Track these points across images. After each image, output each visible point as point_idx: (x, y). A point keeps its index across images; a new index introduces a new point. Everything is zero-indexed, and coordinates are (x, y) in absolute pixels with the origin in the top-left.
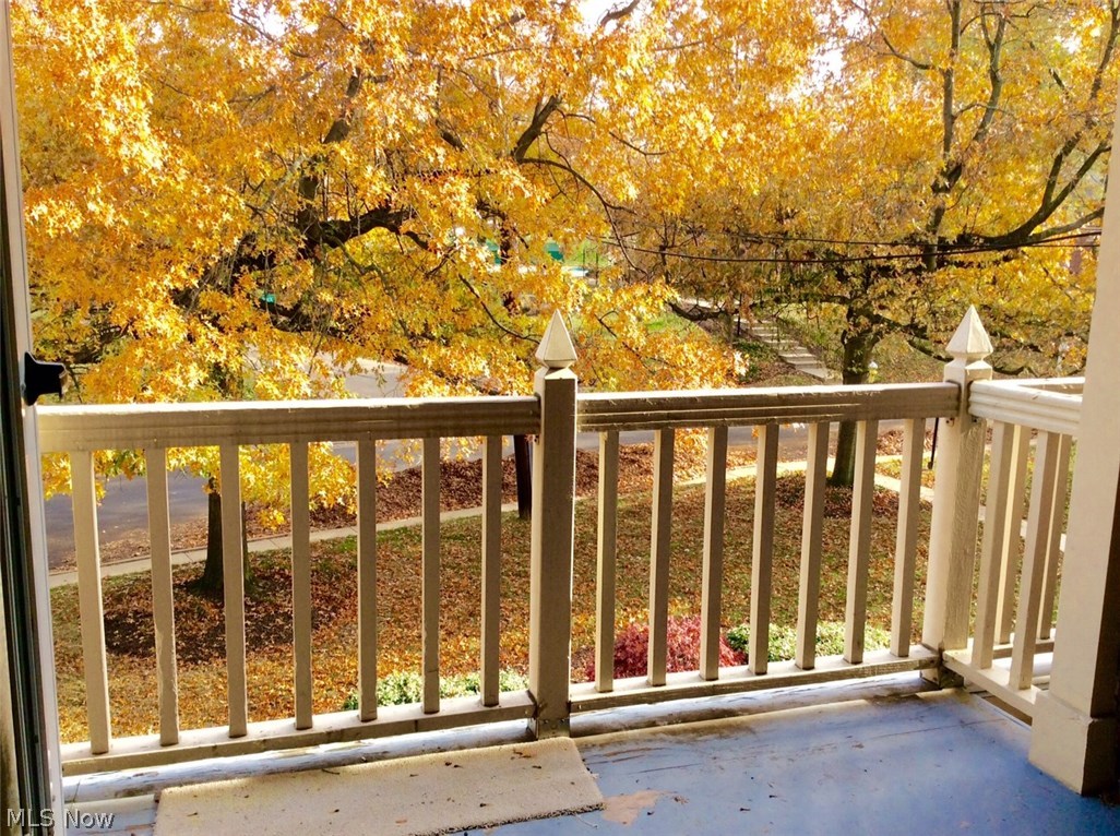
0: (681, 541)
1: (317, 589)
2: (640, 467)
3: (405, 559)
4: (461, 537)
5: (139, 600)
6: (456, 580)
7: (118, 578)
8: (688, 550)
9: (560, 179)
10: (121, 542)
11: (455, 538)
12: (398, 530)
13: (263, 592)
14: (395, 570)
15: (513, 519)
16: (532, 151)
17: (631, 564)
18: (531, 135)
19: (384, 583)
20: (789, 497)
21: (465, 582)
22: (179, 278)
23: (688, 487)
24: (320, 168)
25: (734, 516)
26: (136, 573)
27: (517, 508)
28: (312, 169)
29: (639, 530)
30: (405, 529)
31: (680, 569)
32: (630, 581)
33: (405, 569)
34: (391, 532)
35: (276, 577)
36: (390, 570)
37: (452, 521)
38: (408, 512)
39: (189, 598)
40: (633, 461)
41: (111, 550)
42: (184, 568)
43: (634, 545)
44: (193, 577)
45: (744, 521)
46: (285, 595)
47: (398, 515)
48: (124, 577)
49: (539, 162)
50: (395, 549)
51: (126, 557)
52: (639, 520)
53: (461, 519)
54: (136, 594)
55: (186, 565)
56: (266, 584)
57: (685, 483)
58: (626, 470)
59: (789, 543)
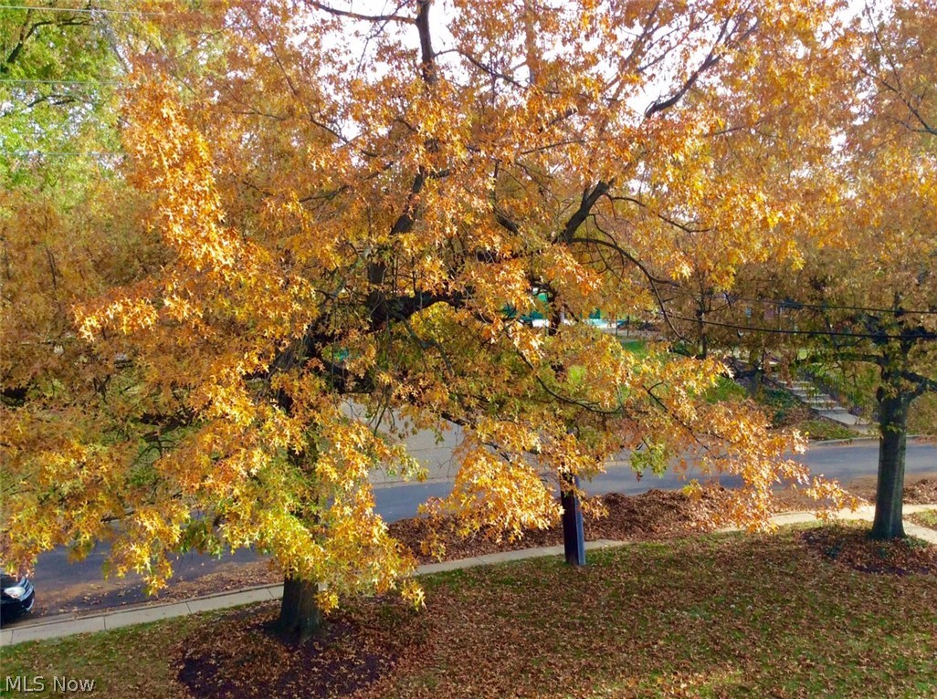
0: (726, 595)
1: (379, 635)
2: (678, 513)
3: (460, 604)
4: (512, 582)
5: (222, 639)
6: (508, 629)
7: (208, 613)
8: (733, 606)
9: (607, 256)
10: (215, 575)
11: (506, 582)
12: (454, 572)
13: (331, 637)
14: (450, 615)
15: (560, 563)
16: (581, 231)
17: (677, 619)
18: (579, 218)
19: (440, 630)
20: (830, 550)
21: (516, 632)
22: (251, 364)
23: (727, 535)
24: (386, 256)
25: (776, 568)
26: (224, 609)
27: (563, 551)
28: (380, 256)
29: (683, 581)
30: (460, 571)
31: (727, 627)
32: (677, 639)
33: (460, 615)
34: (449, 573)
35: (343, 620)
36: (446, 615)
37: (503, 564)
38: (463, 553)
39: (266, 640)
40: (671, 507)
41: (207, 583)
42: (265, 605)
43: (679, 598)
44: (271, 618)
45: (787, 574)
46: (351, 641)
47: (455, 556)
48: (212, 613)
49: (588, 241)
50: (451, 593)
51: (218, 591)
52: (682, 570)
53: (512, 562)
54: (221, 634)
55: (268, 602)
56: (334, 627)
57: (723, 531)
58: (665, 516)
59: (837, 601)
